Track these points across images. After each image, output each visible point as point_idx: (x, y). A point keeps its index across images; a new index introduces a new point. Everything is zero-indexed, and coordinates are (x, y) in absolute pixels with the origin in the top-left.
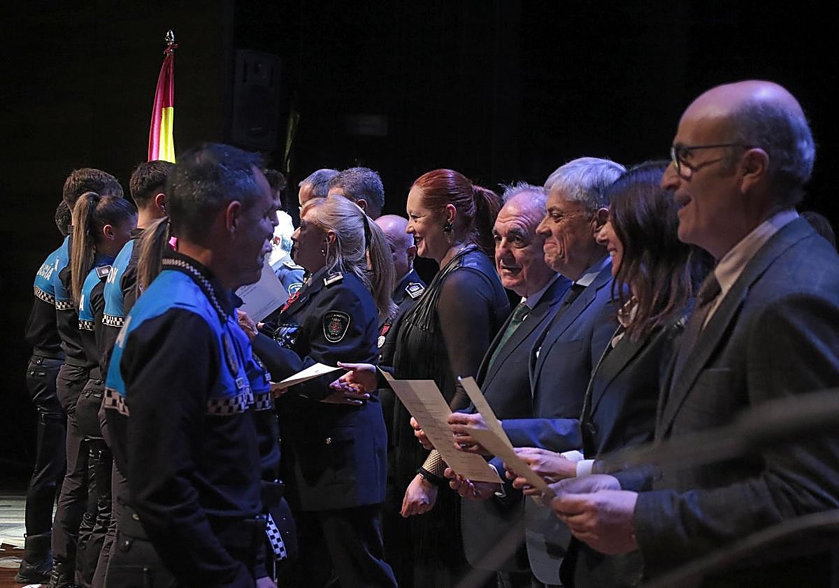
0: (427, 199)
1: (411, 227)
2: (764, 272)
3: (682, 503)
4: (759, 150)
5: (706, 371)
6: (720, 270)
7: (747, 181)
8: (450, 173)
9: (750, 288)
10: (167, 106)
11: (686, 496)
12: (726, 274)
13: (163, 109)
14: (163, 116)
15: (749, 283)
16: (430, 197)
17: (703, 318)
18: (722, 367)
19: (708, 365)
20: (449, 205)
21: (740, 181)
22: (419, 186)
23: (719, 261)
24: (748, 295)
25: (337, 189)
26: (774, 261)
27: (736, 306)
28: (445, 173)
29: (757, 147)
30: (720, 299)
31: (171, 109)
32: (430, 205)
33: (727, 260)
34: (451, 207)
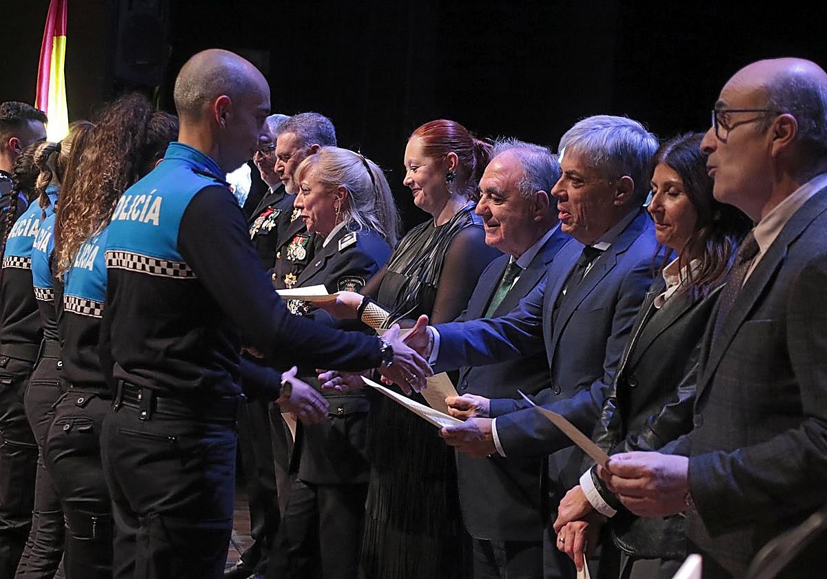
0: (427, 147)
1: (409, 178)
2: (803, 232)
3: (733, 461)
4: (789, 115)
5: (747, 322)
6: (757, 231)
7: (777, 145)
8: (450, 123)
9: (789, 246)
10: (59, 35)
11: (735, 453)
12: (764, 234)
13: (55, 38)
14: (55, 45)
15: (789, 243)
16: (431, 145)
17: (742, 274)
18: (763, 318)
19: (749, 317)
20: (450, 154)
21: (771, 145)
22: (419, 136)
23: (757, 224)
24: (787, 253)
25: (288, 134)
26: (812, 222)
27: (777, 263)
28: (445, 123)
29: (787, 113)
30: (758, 259)
31: (63, 39)
32: (432, 153)
33: (765, 222)
34: (453, 156)
